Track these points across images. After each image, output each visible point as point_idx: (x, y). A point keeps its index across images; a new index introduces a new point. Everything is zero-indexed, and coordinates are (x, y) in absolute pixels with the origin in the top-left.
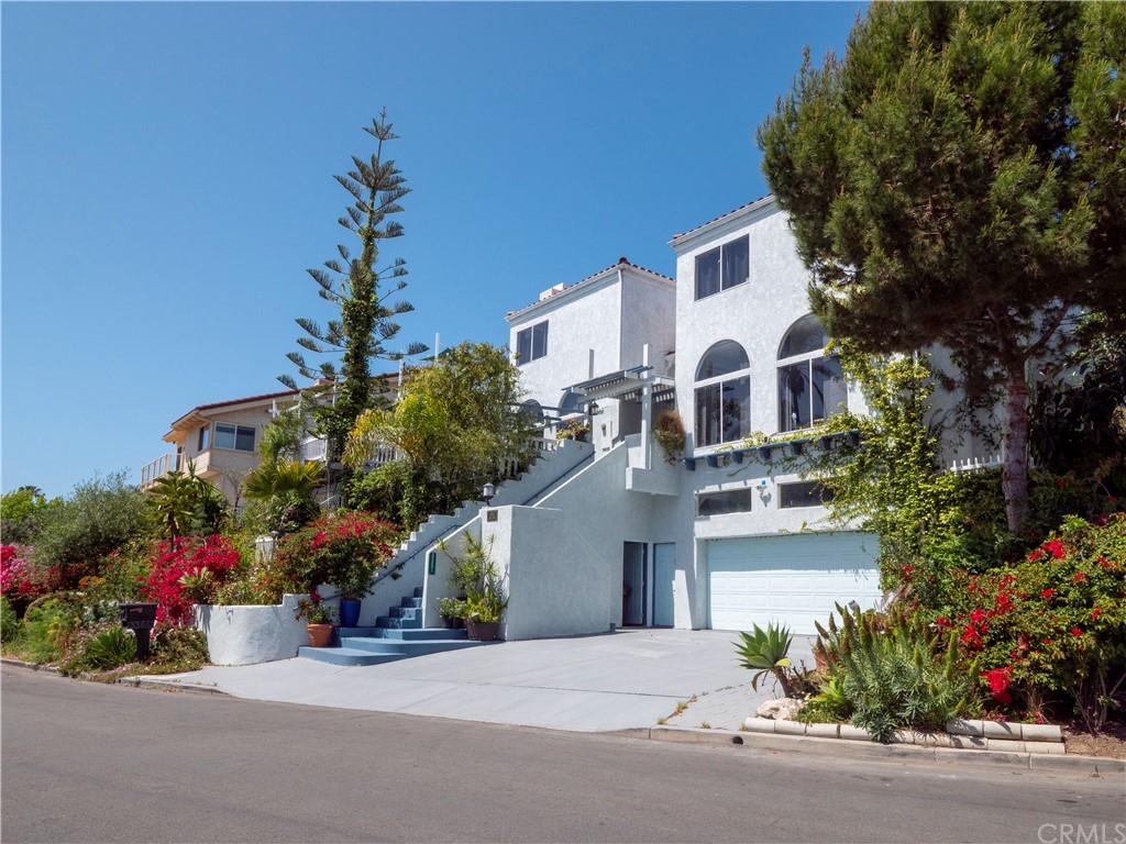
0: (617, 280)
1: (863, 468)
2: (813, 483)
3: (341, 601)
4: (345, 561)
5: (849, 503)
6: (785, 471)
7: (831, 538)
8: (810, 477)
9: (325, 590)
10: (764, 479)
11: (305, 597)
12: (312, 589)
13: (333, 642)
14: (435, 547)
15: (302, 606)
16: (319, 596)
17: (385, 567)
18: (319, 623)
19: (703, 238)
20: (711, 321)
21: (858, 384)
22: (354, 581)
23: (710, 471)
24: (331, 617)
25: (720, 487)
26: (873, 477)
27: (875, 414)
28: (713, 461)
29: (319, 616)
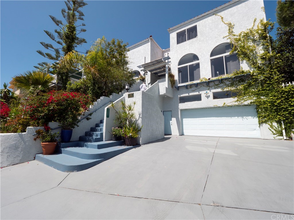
0: (149, 42)
1: (250, 85)
2: (227, 91)
3: (62, 129)
4: (65, 110)
5: (244, 97)
6: (215, 88)
7: (231, 108)
8: (225, 90)
9: (53, 125)
10: (206, 91)
11: (41, 128)
12: (45, 124)
13: (57, 151)
14: (109, 106)
15: (38, 133)
16: (49, 128)
17: (84, 115)
18: (49, 142)
19: (180, 27)
20: (184, 49)
21: (245, 61)
22: (70, 120)
23: (185, 90)
24: (56, 138)
25: (189, 94)
26: (253, 88)
27: (252, 70)
28: (186, 87)
29: (48, 138)
